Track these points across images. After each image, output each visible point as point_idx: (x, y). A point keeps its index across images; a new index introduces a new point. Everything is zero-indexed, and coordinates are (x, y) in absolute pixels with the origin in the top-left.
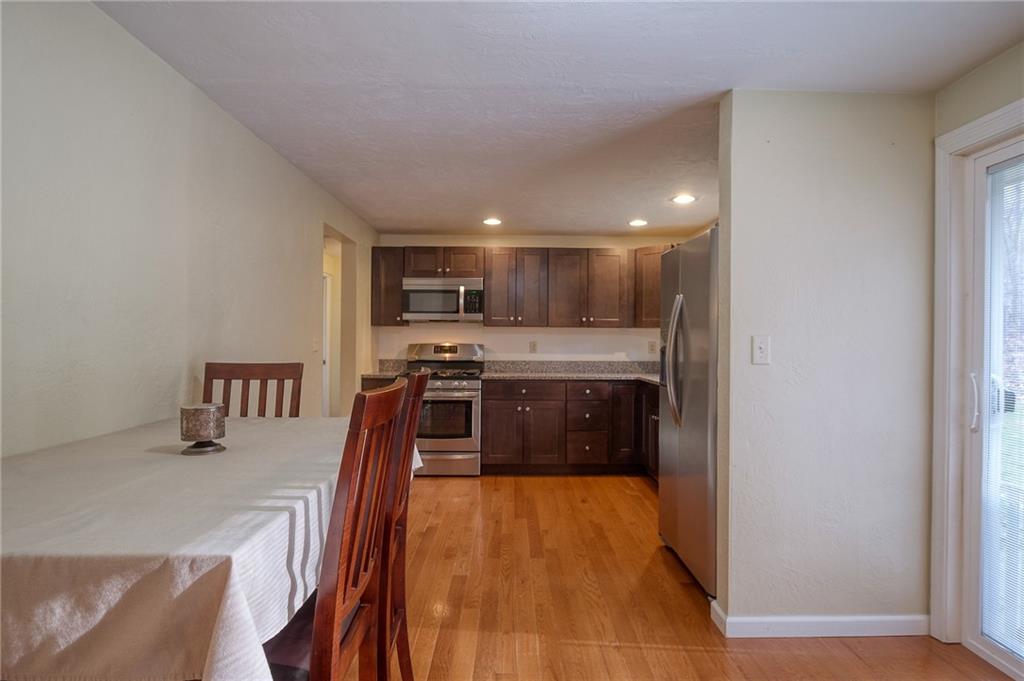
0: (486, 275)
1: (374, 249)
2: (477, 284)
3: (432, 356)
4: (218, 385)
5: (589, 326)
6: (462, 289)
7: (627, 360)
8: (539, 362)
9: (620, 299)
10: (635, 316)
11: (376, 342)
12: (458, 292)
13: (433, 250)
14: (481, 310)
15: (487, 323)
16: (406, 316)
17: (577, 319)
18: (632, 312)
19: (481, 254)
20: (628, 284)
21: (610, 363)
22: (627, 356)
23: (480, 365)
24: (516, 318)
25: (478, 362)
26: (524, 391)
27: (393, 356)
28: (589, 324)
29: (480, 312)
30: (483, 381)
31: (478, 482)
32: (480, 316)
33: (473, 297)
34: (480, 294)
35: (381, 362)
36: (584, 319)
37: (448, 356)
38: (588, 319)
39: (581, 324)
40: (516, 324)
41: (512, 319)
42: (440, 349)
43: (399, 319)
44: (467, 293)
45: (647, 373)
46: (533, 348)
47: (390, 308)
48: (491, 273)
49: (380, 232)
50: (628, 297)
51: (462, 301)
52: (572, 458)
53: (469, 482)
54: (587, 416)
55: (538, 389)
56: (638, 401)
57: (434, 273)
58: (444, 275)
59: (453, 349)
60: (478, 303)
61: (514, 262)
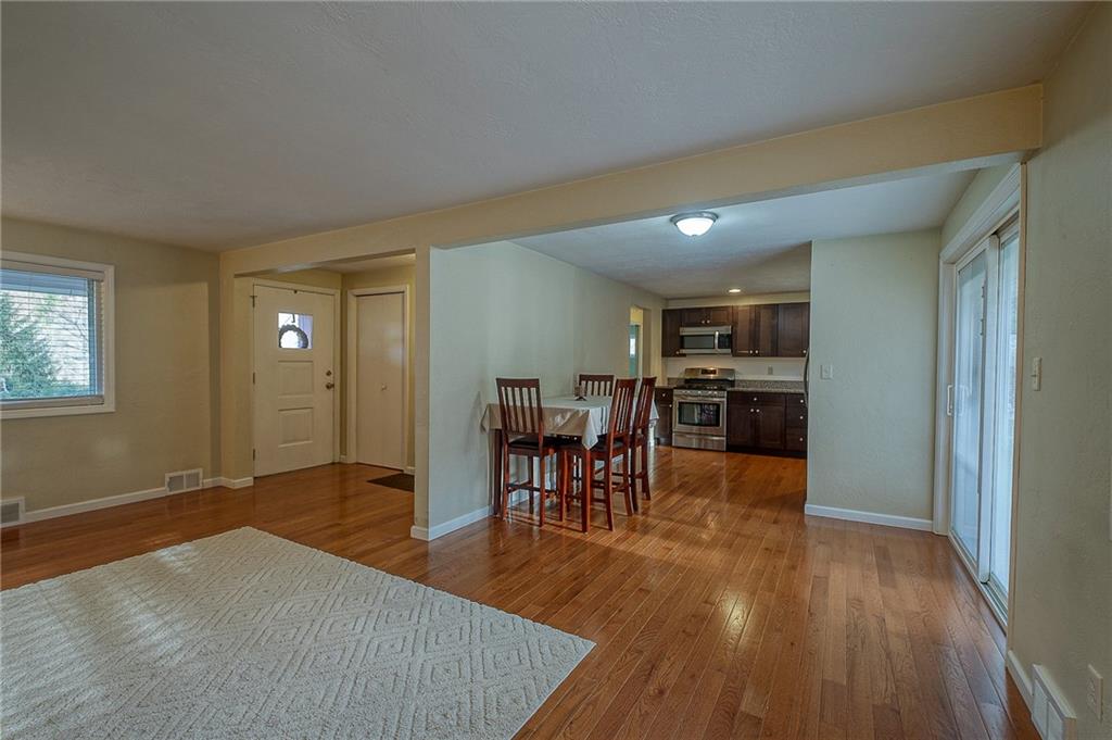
0: (734, 324)
1: (664, 311)
2: (726, 330)
3: (701, 376)
4: (584, 383)
6: (717, 333)
8: (775, 381)
11: (665, 367)
12: (714, 336)
13: (700, 309)
14: (730, 346)
15: (735, 354)
16: (684, 351)
17: (800, 351)
19: (730, 311)
23: (732, 383)
24: (755, 352)
25: (731, 380)
26: (756, 399)
27: (676, 376)
29: (729, 348)
30: (728, 392)
31: (725, 455)
32: (730, 350)
33: (724, 338)
34: (729, 336)
35: (669, 379)
36: (805, 351)
37: (712, 376)
39: (803, 355)
40: (755, 355)
41: (752, 352)
42: (705, 372)
43: (678, 353)
44: (720, 336)
46: (770, 372)
47: (673, 346)
48: (737, 323)
49: (667, 300)
51: (716, 341)
52: (790, 446)
53: (718, 455)
54: (801, 418)
57: (700, 325)
58: (706, 325)
59: (714, 372)
60: (728, 342)
61: (753, 315)
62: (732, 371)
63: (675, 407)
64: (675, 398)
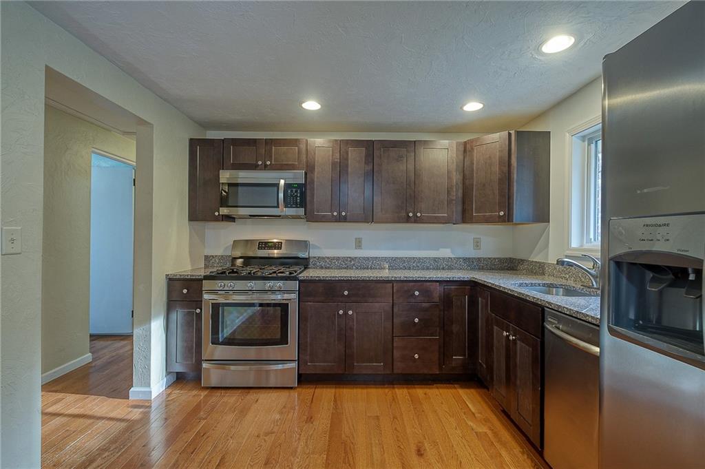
0: (310, 169)
1: (191, 140)
2: (298, 176)
5: (416, 222)
6: (282, 182)
7: (452, 256)
8: (364, 258)
9: (449, 192)
10: (464, 211)
12: (277, 185)
13: (255, 140)
14: (303, 204)
15: (311, 217)
16: (227, 211)
17: (404, 214)
18: (460, 208)
19: (303, 147)
20: (456, 178)
21: (436, 260)
22: (452, 252)
23: (305, 263)
24: (340, 213)
25: (304, 258)
26: (346, 293)
27: (219, 252)
28: (417, 220)
29: (301, 206)
30: (300, 281)
31: (295, 394)
32: (301, 211)
33: (294, 190)
34: (302, 188)
35: (207, 257)
36: (411, 215)
37: (276, 252)
38: (415, 215)
39: (408, 220)
40: (341, 219)
41: (335, 214)
42: (264, 245)
43: (217, 214)
44: (287, 186)
45: (472, 269)
46: (359, 244)
47: (208, 202)
48: (313, 167)
50: (457, 191)
51: (281, 195)
52: (399, 367)
53: (284, 395)
54: (417, 320)
55: (362, 290)
56: (473, 303)
57: (254, 167)
58: (265, 167)
59: (278, 246)
60: (299, 196)
61: (338, 155)
62: (304, 244)
63: (206, 313)
64: (206, 296)
